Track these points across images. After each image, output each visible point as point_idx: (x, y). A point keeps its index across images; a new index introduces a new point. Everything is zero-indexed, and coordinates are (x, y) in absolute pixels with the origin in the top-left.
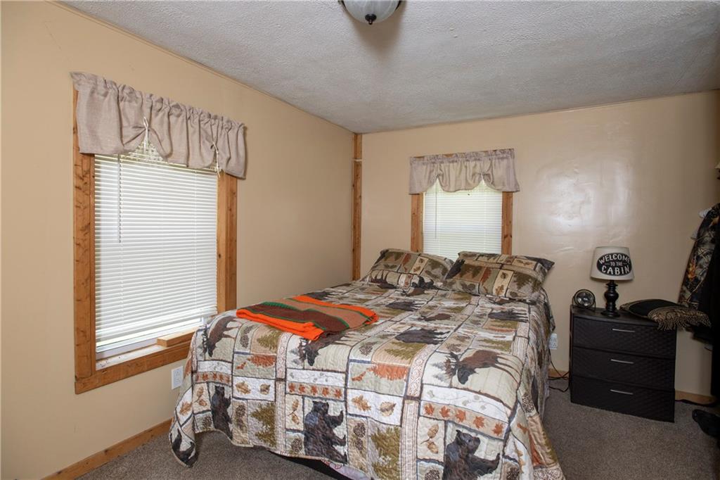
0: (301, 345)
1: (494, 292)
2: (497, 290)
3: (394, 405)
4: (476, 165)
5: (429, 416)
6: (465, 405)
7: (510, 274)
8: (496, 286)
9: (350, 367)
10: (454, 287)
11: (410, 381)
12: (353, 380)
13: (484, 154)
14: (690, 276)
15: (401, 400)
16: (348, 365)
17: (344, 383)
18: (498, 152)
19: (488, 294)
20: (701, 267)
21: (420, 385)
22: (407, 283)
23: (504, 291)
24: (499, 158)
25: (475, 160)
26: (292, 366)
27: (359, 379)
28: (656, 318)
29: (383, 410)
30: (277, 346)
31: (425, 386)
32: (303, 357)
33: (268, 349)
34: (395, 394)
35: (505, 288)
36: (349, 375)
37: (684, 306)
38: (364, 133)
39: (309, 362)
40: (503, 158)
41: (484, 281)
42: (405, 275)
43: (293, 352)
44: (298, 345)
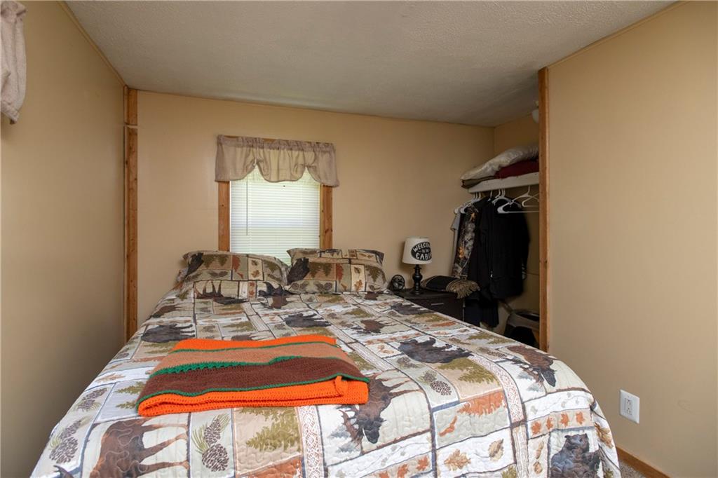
0: (347, 419)
1: (353, 288)
2: (355, 285)
3: (502, 442)
4: (298, 155)
5: (537, 435)
6: (564, 407)
7: (362, 268)
8: (354, 282)
9: (435, 418)
10: (308, 289)
11: (510, 404)
12: (442, 434)
13: (308, 145)
14: (460, 256)
15: (507, 432)
16: (431, 417)
17: (430, 445)
18: (321, 145)
19: (346, 291)
20: (468, 249)
21: (520, 406)
22: (251, 293)
23: (364, 285)
24: (322, 151)
25: (299, 150)
26: (337, 459)
27: (451, 429)
28: (455, 291)
29: (492, 455)
30: (298, 439)
31: (526, 404)
32: (357, 436)
33: (279, 450)
34: (498, 427)
35: (364, 283)
36: (436, 431)
37: (456, 278)
38: (140, 90)
39: (369, 440)
40: (325, 152)
41: (340, 279)
42: (246, 283)
43: (336, 435)
44: (342, 420)
